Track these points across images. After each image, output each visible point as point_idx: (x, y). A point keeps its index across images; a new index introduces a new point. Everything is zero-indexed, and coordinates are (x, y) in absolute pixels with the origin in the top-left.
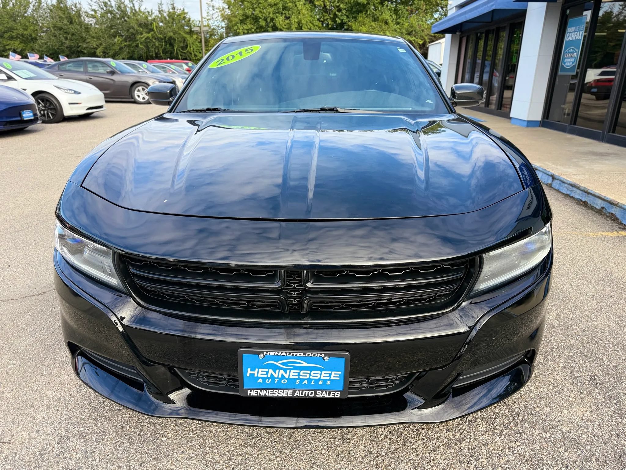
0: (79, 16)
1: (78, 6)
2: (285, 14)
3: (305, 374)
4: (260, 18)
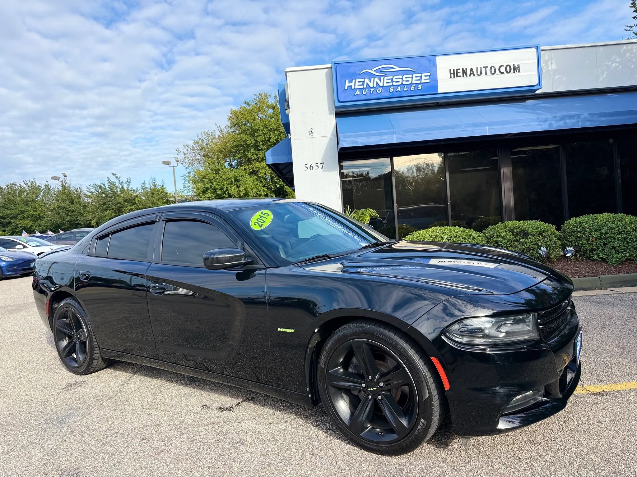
0: (80, 197)
1: (79, 190)
2: (237, 184)
4: (218, 189)
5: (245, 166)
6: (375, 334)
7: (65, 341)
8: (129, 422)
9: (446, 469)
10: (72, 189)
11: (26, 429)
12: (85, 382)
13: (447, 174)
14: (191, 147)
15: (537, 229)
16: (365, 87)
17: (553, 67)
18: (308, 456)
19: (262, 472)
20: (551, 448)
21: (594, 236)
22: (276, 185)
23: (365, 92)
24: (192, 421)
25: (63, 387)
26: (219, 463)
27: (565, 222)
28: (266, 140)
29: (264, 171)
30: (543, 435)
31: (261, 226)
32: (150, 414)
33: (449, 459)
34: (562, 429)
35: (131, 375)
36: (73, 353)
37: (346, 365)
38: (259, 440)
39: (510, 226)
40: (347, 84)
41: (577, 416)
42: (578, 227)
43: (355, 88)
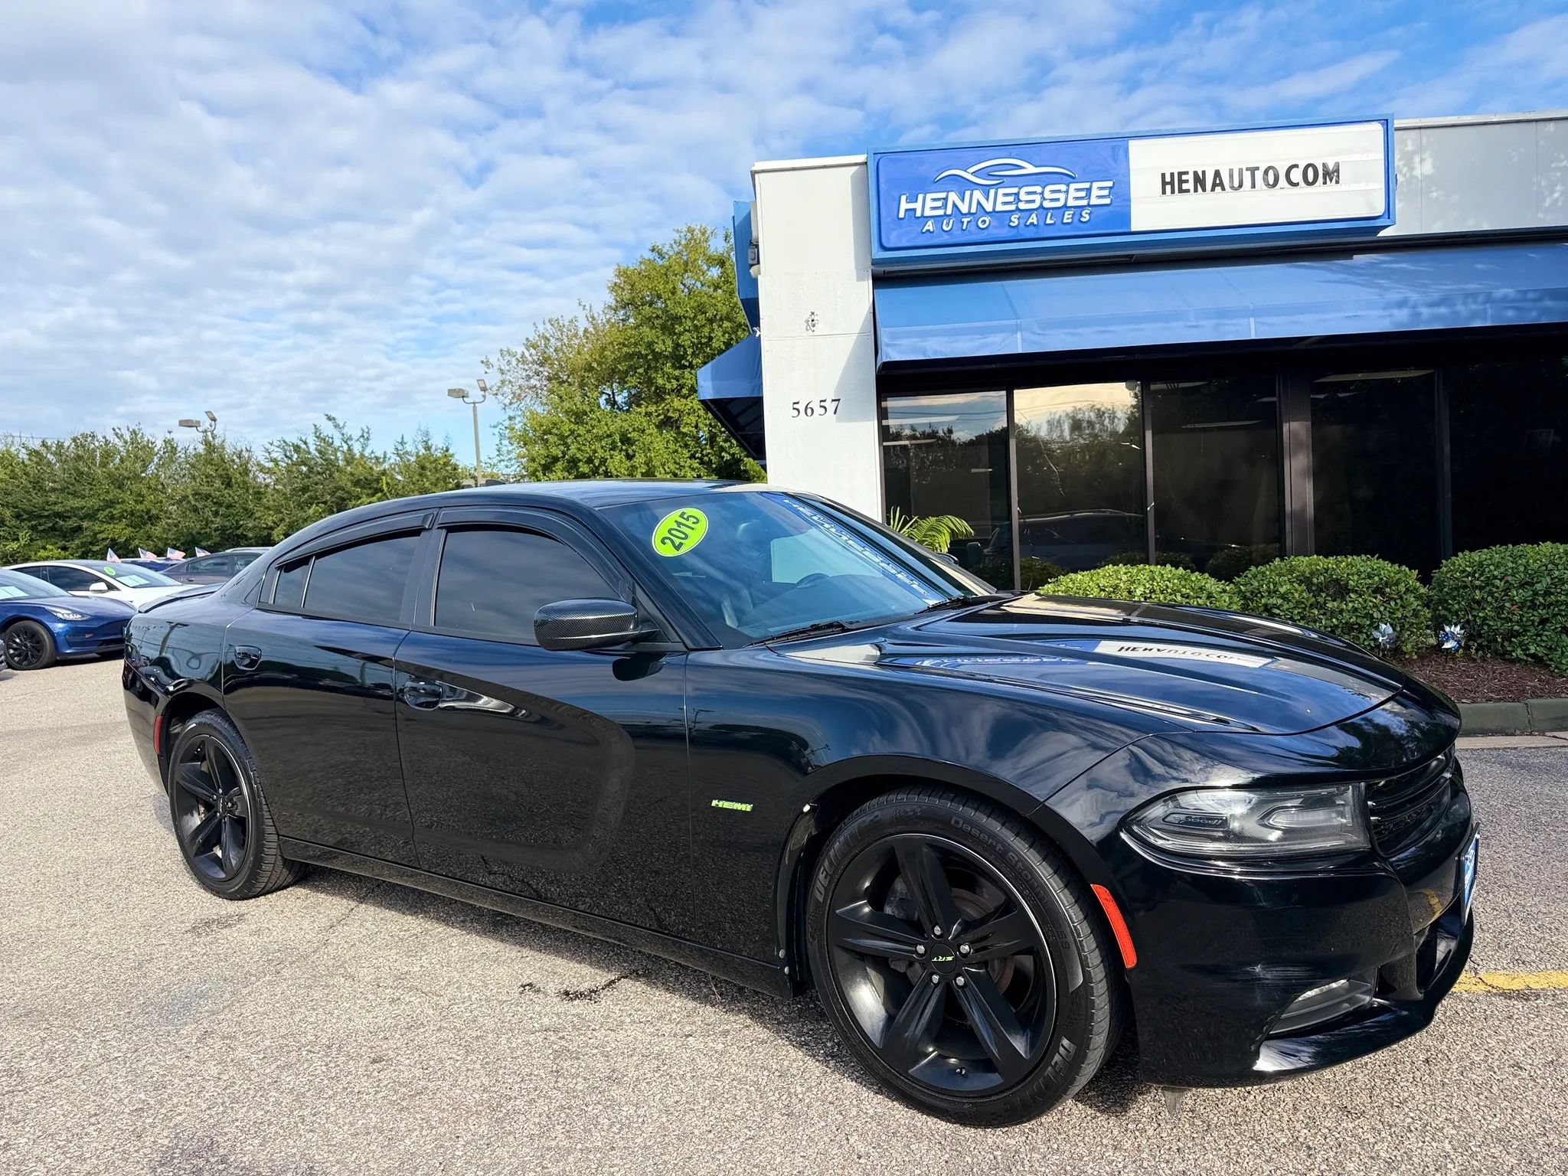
0: (246, 472)
1: (245, 454)
2: (626, 450)
4: (580, 461)
5: (647, 407)
6: (953, 822)
7: (196, 815)
8: (343, 1018)
9: (1120, 1166)
10: (229, 450)
11: (96, 1024)
12: (241, 917)
13: (1149, 435)
14: (519, 356)
15: (1369, 577)
16: (949, 212)
17: (1425, 168)
18: (777, 1119)
19: (662, 1154)
20: (1390, 1126)
21: (1516, 598)
22: (723, 454)
23: (948, 224)
24: (497, 1020)
25: (188, 926)
26: (558, 1127)
27: (1444, 561)
28: (700, 343)
29: (693, 419)
30: (1371, 1093)
31: (678, 547)
32: (393, 1001)
33: (1130, 1142)
34: (1418, 1080)
35: (353, 904)
36: (215, 845)
37: (877, 897)
38: (657, 1075)
39: (1302, 569)
40: (904, 205)
41: (1458, 1047)
42: (1477, 575)
43: (923, 216)
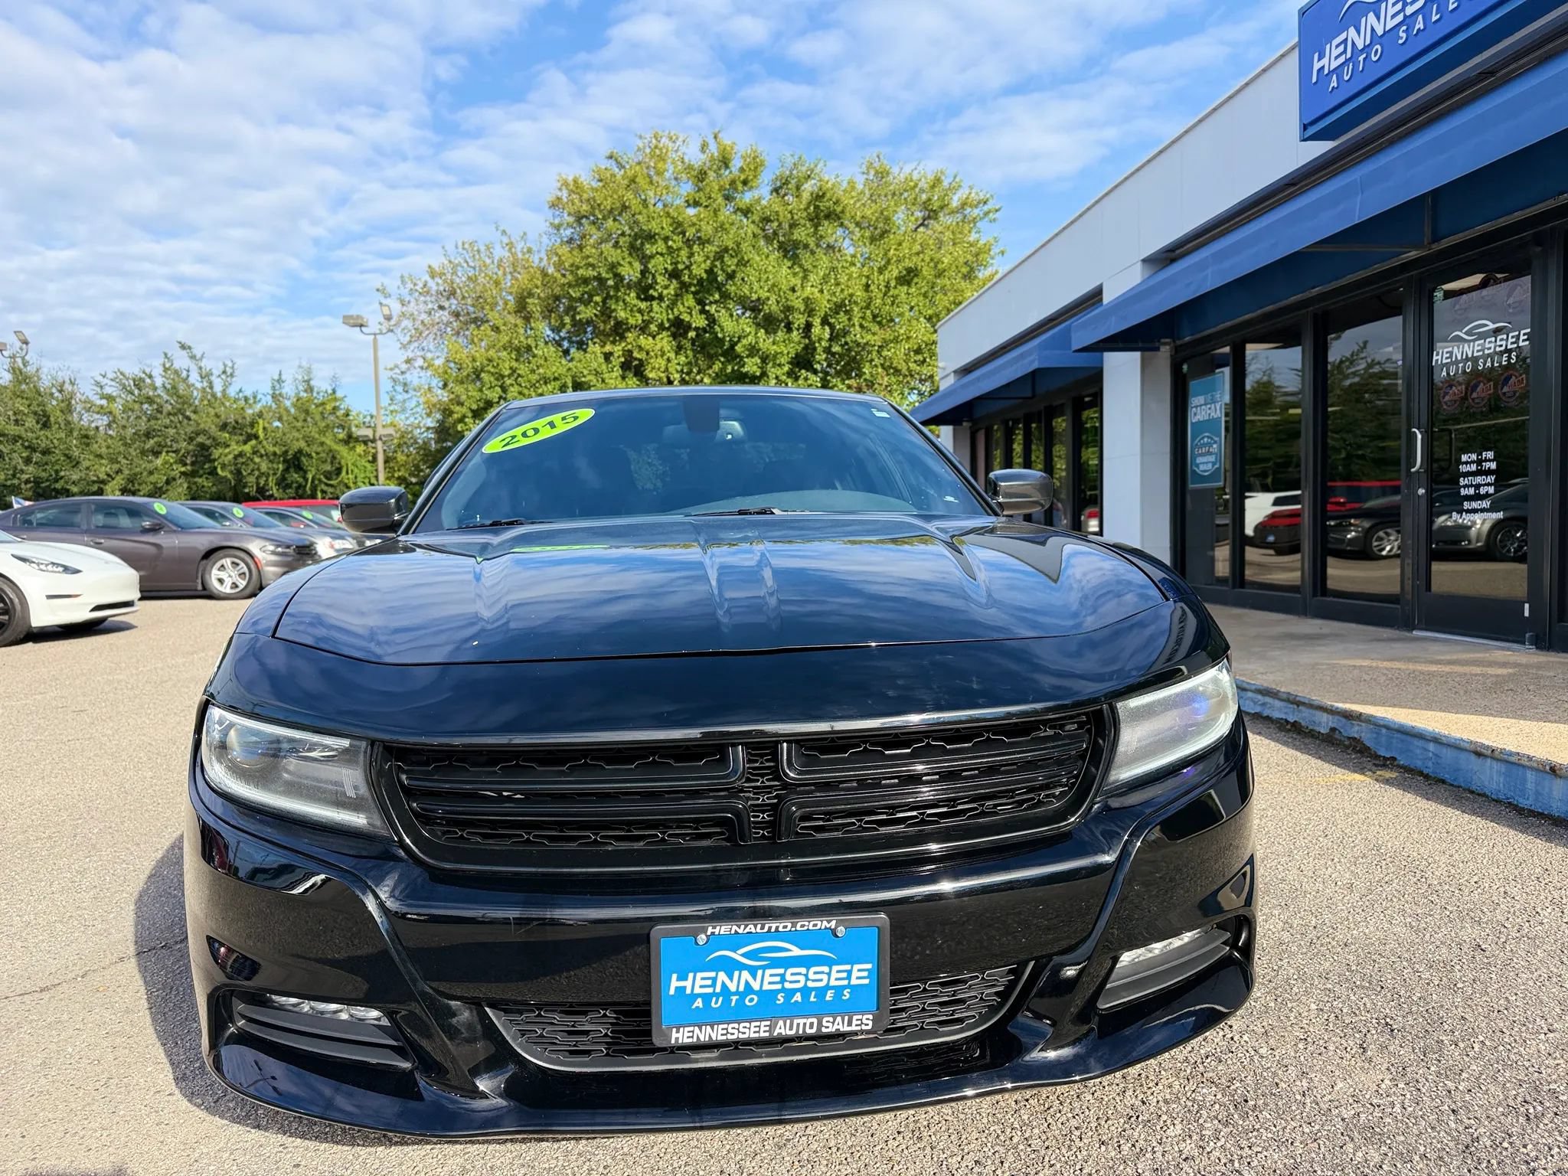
3: (795, 978)
10: (46, 381)
14: (421, 285)
